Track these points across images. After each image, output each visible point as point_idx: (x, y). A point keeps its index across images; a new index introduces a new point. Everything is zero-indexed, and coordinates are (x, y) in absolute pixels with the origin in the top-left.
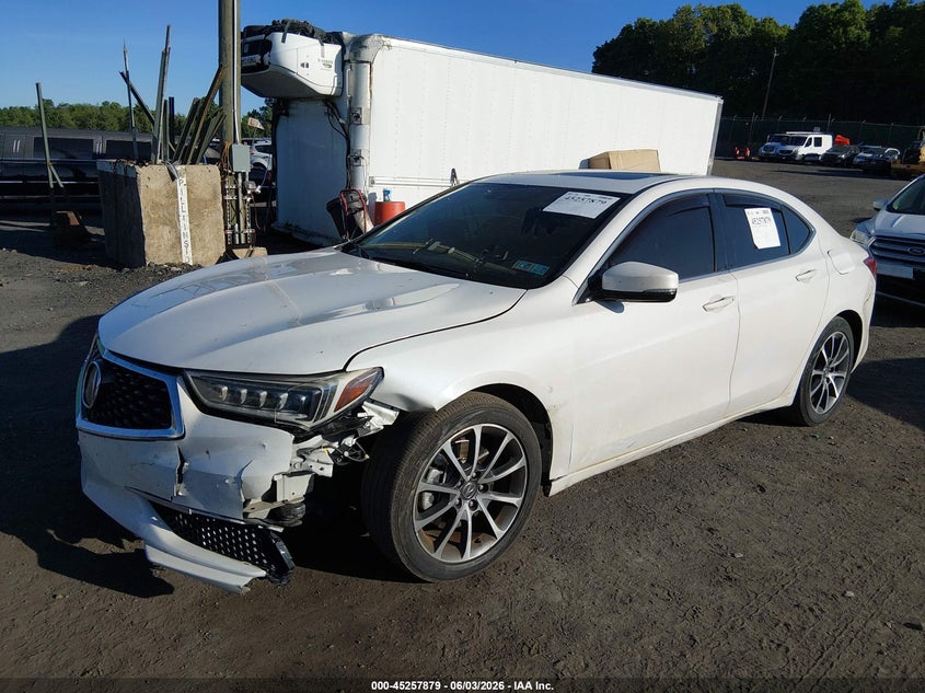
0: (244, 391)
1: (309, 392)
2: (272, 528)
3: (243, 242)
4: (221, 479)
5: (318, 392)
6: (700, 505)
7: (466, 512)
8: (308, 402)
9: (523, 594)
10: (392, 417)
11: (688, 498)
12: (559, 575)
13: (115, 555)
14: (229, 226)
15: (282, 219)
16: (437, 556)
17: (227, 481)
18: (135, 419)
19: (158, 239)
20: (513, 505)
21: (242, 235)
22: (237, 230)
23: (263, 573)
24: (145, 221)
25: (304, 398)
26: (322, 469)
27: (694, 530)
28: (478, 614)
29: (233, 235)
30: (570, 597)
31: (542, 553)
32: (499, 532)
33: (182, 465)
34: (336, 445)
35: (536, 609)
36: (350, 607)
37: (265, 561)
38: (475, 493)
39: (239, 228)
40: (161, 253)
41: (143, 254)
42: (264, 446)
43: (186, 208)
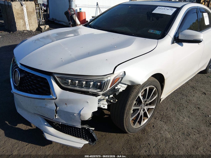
0: (77, 82)
1: (101, 82)
2: (91, 128)
3: (42, 24)
4: (73, 114)
5: (104, 82)
6: (192, 100)
7: (142, 113)
8: (101, 85)
9: (159, 135)
10: (125, 87)
11: (188, 98)
12: (166, 127)
13: (30, 129)
14: (38, 19)
15: (51, 17)
16: (134, 127)
17: (75, 115)
18: (36, 91)
19: (20, 23)
20: (153, 108)
21: (42, 22)
22: (40, 20)
23: (88, 142)
24: (15, 18)
25: (99, 84)
26: (104, 106)
27: (194, 108)
28: (149, 144)
29: (39, 22)
30: (172, 135)
31: (158, 120)
32: (149, 116)
33: (57, 108)
34: (107, 98)
35: (165, 140)
36: (110, 144)
37: (87, 138)
38: (144, 106)
39: (41, 20)
40: (21, 27)
41: (16, 28)
42: (88, 102)
43: (26, 14)
